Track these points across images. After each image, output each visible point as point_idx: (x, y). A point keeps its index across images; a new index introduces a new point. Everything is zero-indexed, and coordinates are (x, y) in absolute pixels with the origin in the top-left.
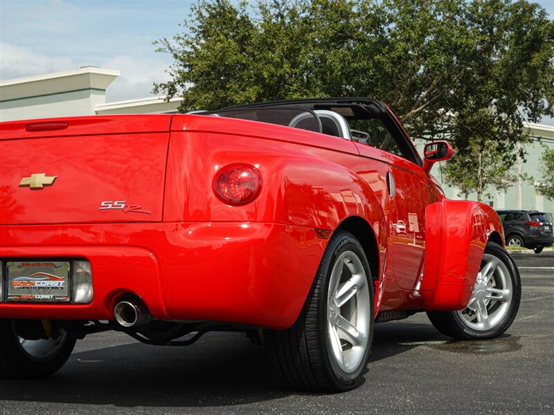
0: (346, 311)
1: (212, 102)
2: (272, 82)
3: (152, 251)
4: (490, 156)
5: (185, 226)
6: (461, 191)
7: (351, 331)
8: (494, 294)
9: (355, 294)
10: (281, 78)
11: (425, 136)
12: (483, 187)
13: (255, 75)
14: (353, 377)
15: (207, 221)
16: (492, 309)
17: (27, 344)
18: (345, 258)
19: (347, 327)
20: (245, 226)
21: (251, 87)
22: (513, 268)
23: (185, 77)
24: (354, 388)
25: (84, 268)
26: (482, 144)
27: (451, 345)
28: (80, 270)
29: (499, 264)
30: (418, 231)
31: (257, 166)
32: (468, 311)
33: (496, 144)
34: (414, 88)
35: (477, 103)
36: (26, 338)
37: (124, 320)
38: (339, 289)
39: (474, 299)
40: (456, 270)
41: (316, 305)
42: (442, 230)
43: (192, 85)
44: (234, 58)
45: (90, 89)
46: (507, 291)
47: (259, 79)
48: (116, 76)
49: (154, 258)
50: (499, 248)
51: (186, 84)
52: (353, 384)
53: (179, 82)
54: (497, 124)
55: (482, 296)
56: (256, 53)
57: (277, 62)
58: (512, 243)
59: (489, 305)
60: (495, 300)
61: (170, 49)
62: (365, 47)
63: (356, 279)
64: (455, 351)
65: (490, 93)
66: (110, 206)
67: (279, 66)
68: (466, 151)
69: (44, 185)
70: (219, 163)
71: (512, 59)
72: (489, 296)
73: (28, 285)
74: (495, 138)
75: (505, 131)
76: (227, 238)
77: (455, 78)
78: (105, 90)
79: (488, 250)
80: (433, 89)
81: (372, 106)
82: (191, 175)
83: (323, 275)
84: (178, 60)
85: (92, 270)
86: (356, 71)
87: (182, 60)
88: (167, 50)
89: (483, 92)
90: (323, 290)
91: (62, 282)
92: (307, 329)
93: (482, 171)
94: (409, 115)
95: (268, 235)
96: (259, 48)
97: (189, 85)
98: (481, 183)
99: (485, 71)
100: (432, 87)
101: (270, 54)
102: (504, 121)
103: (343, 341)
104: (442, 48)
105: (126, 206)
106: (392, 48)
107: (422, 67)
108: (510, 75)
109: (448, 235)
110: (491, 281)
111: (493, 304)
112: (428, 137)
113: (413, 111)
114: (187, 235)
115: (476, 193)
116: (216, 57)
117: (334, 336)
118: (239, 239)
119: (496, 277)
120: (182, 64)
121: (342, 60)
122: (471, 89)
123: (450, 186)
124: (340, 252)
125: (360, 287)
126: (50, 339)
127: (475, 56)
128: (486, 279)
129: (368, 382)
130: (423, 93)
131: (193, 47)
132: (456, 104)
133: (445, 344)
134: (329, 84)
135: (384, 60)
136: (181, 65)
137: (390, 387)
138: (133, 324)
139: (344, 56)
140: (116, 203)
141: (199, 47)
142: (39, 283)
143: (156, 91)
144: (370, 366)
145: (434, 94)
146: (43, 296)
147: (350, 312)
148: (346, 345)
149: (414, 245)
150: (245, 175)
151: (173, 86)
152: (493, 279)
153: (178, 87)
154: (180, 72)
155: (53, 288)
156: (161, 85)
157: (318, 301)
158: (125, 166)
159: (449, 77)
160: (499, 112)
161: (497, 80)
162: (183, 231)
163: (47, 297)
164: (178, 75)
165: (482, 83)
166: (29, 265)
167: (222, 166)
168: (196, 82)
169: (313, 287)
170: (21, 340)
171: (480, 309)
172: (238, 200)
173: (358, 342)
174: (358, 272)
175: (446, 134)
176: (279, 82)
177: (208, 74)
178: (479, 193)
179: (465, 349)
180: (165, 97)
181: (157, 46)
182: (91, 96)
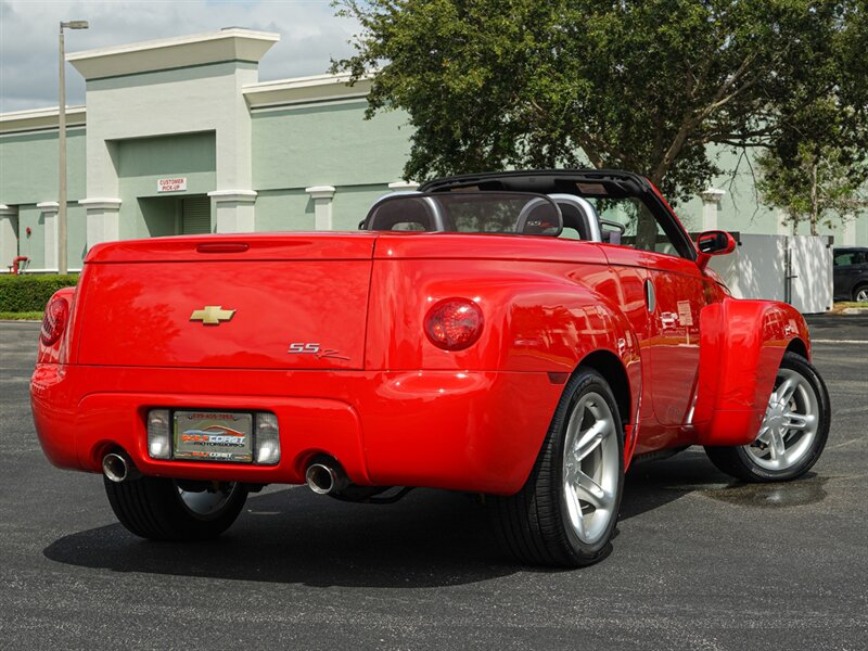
0: (589, 465)
1: (418, 91)
2: (506, 61)
3: (350, 405)
4: (830, 167)
5: (391, 376)
6: (789, 216)
7: (594, 490)
8: (794, 421)
9: (600, 445)
10: (521, 57)
11: (732, 140)
12: (819, 213)
13: (481, 52)
14: (595, 548)
15: (418, 369)
16: (791, 441)
17: (187, 496)
18: (587, 401)
19: (589, 486)
20: (461, 376)
21: (475, 69)
22: (819, 386)
23: (378, 52)
24: (596, 563)
25: (268, 422)
26: (817, 152)
27: (734, 491)
28: (262, 425)
29: (800, 382)
30: (691, 324)
31: (477, 299)
32: (758, 444)
33: (837, 152)
34: (717, 69)
35: (810, 92)
36: (185, 489)
37: (318, 485)
38: (580, 438)
39: (766, 429)
40: (739, 394)
41: (548, 464)
42: (722, 336)
43: (388, 62)
44: (451, 26)
45: (235, 60)
46: (810, 418)
47: (488, 58)
48: (274, 42)
49: (352, 412)
50: (801, 361)
51: (378, 60)
52: (595, 557)
53: (368, 57)
54: (841, 123)
55: (777, 425)
56: (483, 19)
57: (515, 33)
58: (861, 298)
59: (788, 434)
60: (795, 428)
61: (357, 11)
62: (644, 12)
63: (600, 425)
64: (736, 502)
65: (829, 79)
66: (301, 349)
67: (519, 38)
68: (793, 162)
69: (221, 321)
70: (432, 295)
71: (859, 32)
72: (787, 424)
73: (201, 440)
74: (837, 144)
75: (852, 133)
76: (442, 391)
77: (775, 57)
78: (257, 63)
79: (785, 363)
80: (744, 72)
81: (630, 182)
82: (397, 297)
83: (558, 427)
84: (368, 28)
85: (279, 424)
86: (630, 47)
87: (374, 29)
88: (352, 13)
89: (818, 77)
90: (557, 445)
91: (242, 438)
92: (538, 493)
93: (818, 189)
94: (708, 110)
95: (490, 385)
96: (486, 10)
97: (384, 63)
98: (815, 208)
99: (822, 45)
100: (742, 68)
101: (506, 22)
102: (851, 117)
103: (582, 503)
104: (757, 13)
105: (320, 350)
106: (683, 15)
107: (728, 39)
108: (856, 56)
109: (730, 345)
110: (790, 403)
111: (793, 433)
112: (737, 141)
113: (713, 105)
114: (395, 387)
115: (809, 222)
116: (424, 24)
117: (572, 496)
118: (456, 391)
119: (797, 397)
120: (374, 33)
121: (610, 32)
122: (800, 72)
123: (771, 209)
124: (578, 396)
125: (605, 435)
126: (219, 493)
127: (805, 25)
128: (782, 401)
129: (615, 553)
130: (729, 76)
131: (390, 8)
132: (779, 93)
133: (728, 488)
134: (591, 63)
135: (671, 32)
136: (372, 35)
137: (642, 559)
138: (327, 491)
139: (612, 25)
140: (308, 346)
141: (398, 8)
142: (213, 438)
143: (334, 69)
144: (621, 525)
145: (746, 78)
146: (219, 455)
147: (593, 466)
148: (587, 508)
149: (688, 345)
150: (463, 310)
151: (359, 64)
152: (793, 400)
153: (366, 65)
154: (369, 43)
155: (231, 445)
156: (342, 62)
157: (552, 458)
158: (314, 287)
159: (768, 56)
160: (844, 105)
161: (840, 58)
162: (390, 382)
163: (224, 455)
164: (367, 47)
165: (818, 62)
166: (202, 416)
167: (437, 300)
168: (393, 59)
169: (546, 442)
170: (180, 490)
171: (775, 441)
172: (454, 341)
173: (602, 504)
174: (603, 417)
175: (763, 138)
176: (515, 62)
177: (412, 49)
178: (813, 222)
179: (749, 500)
180: (347, 80)
181: (338, 8)
182: (238, 71)
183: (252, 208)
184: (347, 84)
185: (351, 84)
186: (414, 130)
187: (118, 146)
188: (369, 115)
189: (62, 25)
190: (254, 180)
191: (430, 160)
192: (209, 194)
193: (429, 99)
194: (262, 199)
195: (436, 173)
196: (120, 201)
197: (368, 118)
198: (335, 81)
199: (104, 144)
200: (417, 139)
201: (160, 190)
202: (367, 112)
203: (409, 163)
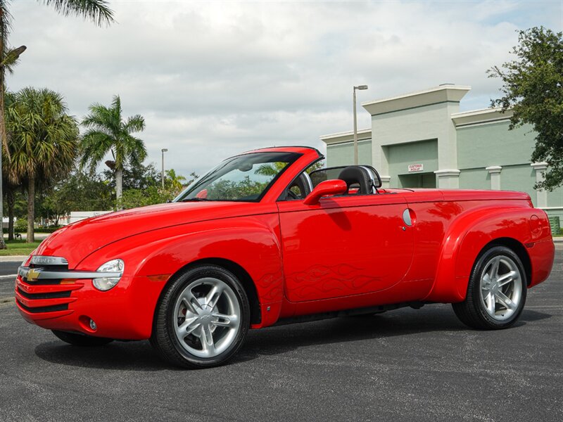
43: (522, 99)
44: (551, 78)
45: (447, 101)
48: (468, 90)
51: (517, 98)
53: (511, 97)
61: (500, 74)
78: (459, 102)
84: (507, 82)
87: (510, 82)
88: (498, 75)
97: (520, 99)
116: (536, 78)
136: (510, 85)
143: (493, 105)
151: (506, 101)
153: (511, 101)
156: (497, 101)
164: (510, 92)
168: (525, 96)
180: (500, 110)
181: (490, 73)
182: (449, 107)
183: (457, 179)
184: (500, 112)
185: (503, 111)
186: (537, 134)
187: (388, 149)
188: (511, 128)
189: (355, 88)
190: (458, 164)
191: (546, 150)
192: (435, 172)
193: (541, 118)
194: (463, 174)
195: (551, 157)
196: (389, 177)
197: (511, 129)
198: (494, 110)
199: (381, 148)
200: (539, 139)
201: (410, 170)
202: (510, 126)
203: (534, 152)
